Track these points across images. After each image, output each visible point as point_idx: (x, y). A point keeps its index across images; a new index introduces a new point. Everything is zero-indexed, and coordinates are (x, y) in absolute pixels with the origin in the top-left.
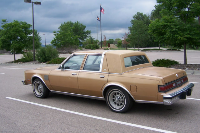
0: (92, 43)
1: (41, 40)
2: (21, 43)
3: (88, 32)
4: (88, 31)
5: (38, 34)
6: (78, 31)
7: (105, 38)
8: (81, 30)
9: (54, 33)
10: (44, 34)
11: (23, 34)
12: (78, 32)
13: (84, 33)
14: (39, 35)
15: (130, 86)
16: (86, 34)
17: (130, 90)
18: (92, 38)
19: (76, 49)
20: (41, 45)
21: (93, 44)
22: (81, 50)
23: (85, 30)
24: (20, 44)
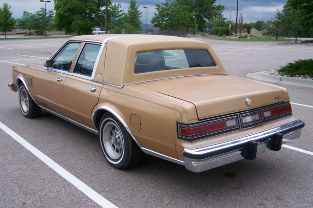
0: (221, 26)
1: (141, 17)
2: (87, 20)
3: (221, 8)
4: (219, 6)
5: (138, 7)
6: (203, 5)
7: (242, 17)
8: (209, 4)
9: (157, 7)
10: (145, 8)
11: (92, 5)
12: (204, 7)
13: (213, 8)
14: (139, 9)
15: (131, 115)
16: (216, 11)
17: (130, 123)
18: (222, 18)
19: (194, 34)
20: (141, 25)
21: (223, 28)
22: (202, 35)
23: (214, 4)
24: (85, 21)
